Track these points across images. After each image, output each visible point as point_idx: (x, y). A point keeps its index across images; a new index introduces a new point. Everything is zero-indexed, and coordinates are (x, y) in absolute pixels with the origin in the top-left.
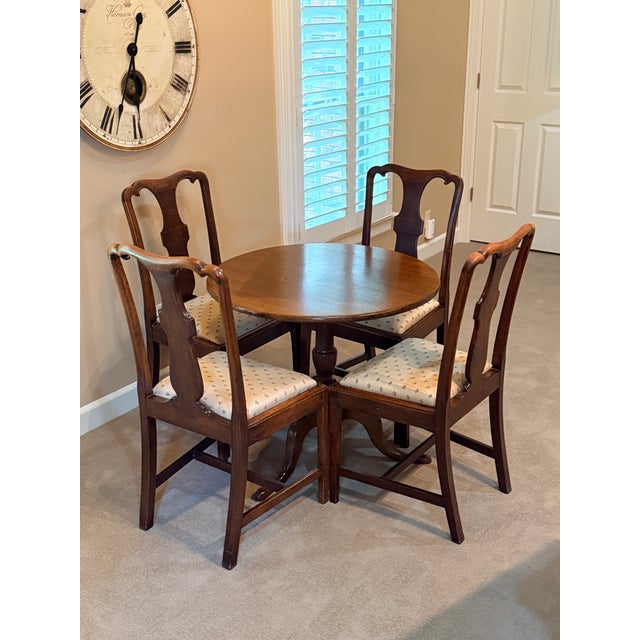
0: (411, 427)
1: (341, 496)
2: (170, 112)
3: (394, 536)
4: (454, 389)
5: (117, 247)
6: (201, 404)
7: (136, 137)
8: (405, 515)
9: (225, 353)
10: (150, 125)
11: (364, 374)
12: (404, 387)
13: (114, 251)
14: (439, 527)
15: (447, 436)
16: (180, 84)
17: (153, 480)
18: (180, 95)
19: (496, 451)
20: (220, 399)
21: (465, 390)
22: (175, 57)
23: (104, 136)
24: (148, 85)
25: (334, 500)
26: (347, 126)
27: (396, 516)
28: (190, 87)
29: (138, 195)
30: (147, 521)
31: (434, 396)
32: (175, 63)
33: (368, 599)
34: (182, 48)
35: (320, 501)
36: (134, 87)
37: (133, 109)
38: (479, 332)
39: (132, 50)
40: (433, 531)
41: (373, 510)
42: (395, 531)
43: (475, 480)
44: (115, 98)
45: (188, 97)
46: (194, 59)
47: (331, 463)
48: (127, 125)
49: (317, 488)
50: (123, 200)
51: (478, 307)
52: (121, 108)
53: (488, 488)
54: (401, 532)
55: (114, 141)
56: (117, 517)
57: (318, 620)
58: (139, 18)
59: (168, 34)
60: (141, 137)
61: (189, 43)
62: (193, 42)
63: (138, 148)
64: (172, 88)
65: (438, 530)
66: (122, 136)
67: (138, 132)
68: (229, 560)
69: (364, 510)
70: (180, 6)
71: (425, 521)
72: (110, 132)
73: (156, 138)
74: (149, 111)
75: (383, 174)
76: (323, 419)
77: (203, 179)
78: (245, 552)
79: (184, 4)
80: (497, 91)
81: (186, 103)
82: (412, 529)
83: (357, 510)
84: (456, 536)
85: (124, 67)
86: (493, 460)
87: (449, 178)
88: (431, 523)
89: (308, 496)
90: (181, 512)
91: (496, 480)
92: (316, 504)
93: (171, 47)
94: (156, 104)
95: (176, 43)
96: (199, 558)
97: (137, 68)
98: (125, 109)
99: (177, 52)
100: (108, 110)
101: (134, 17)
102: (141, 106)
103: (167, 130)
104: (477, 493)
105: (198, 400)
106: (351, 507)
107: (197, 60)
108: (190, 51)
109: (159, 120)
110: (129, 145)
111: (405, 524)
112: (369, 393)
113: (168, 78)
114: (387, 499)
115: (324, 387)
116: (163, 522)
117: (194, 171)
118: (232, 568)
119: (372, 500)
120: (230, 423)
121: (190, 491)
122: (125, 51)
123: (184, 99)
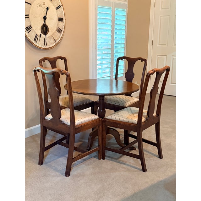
0: (130, 137)
1: (106, 158)
2: (56, 39)
3: (123, 169)
4: (143, 119)
5: (36, 68)
6: (60, 120)
7: (45, 45)
8: (127, 164)
9: (69, 109)
10: (49, 42)
12: (127, 118)
13: (35, 69)
14: (138, 167)
15: (141, 140)
16: (59, 30)
17: (44, 149)
18: (59, 34)
19: (158, 144)
20: (67, 119)
21: (147, 120)
22: (58, 22)
23: (35, 43)
24: (49, 29)
25: (103, 158)
26: (111, 51)
27: (124, 164)
28: (62, 32)
29: (44, 61)
30: (41, 163)
31: (137, 120)
32: (58, 24)
33: (114, 187)
34: (60, 20)
35: (99, 159)
36: (45, 29)
37: (44, 36)
38: (152, 100)
39: (45, 18)
40: (136, 168)
41: (116, 162)
42: (123, 168)
43: (151, 155)
44: (39, 32)
45: (62, 35)
46: (64, 24)
47: (103, 145)
48: (42, 41)
49: (98, 155)
50: (40, 63)
51: (152, 91)
52: (41, 35)
53: (155, 157)
54: (125, 168)
55: (38, 45)
56: (31, 161)
57: (97, 192)
58: (48, 9)
59: (56, 15)
60: (46, 45)
61: (63, 18)
62: (64, 18)
63: (45, 48)
64: (57, 31)
65: (138, 168)
66: (40, 44)
67: (45, 43)
68: (68, 174)
69: (113, 162)
70: (60, 7)
71: (134, 166)
72: (37, 42)
73: (51, 46)
74: (49, 37)
75: (122, 60)
76: (100, 130)
77: (65, 59)
78: (73, 172)
79: (62, 7)
80: (158, 46)
81: (61, 36)
82: (129, 168)
83: (111, 162)
84: (144, 170)
85: (42, 23)
86: (157, 147)
88: (136, 166)
89: (95, 158)
90: (52, 161)
91: (158, 155)
92: (97, 160)
93: (57, 19)
94: (52, 35)
95: (59, 18)
96: (57, 173)
97: (46, 24)
98: (42, 36)
99: (59, 21)
100: (36, 35)
101: (46, 8)
102: (47, 35)
103: (55, 44)
104: (152, 158)
106: (109, 161)
107: (65, 24)
108: (63, 21)
109: (52, 41)
110: (42, 47)
111: (127, 166)
112: (116, 121)
113: (55, 28)
114: (121, 159)
115: (101, 119)
116: (46, 163)
117: (63, 57)
118: (68, 176)
119: (116, 159)
120: (69, 126)
121: (56, 155)
122: (43, 18)
123: (60, 35)
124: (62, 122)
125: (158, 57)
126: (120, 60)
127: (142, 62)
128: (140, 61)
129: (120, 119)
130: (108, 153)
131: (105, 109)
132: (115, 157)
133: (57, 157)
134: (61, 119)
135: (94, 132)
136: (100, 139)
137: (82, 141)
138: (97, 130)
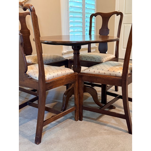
1: (83, 119)
3: (105, 131)
8: (109, 125)
14: (122, 128)
25: (81, 119)
26: (83, 15)
27: (105, 125)
35: (76, 120)
40: (121, 130)
41: (96, 123)
42: (105, 130)
54: (108, 130)
65: (123, 130)
68: (38, 140)
69: (92, 123)
71: (117, 126)
78: (45, 138)
80: (124, 15)
82: (112, 129)
83: (90, 123)
84: (131, 131)
88: (119, 127)
89: (71, 119)
92: (74, 121)
106: (87, 122)
111: (109, 128)
112: (94, 75)
114: (101, 119)
115: (77, 73)
118: (39, 144)
119: (96, 120)
120: (38, 81)
121: (26, 118)
124: (28, 76)
125: (124, 26)
129: (99, 72)
130: (86, 113)
132: (94, 118)
133: (27, 120)
134: (27, 73)
135: (70, 90)
136: (76, 97)
137: (56, 102)
138: (73, 88)
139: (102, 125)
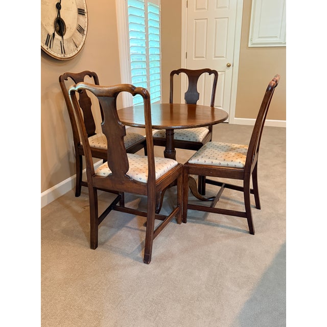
1: (188, 220)
2: (77, 43)
5: (75, 86)
6: (127, 175)
7: (62, 53)
8: (221, 225)
10: (68, 48)
11: (200, 156)
12: (225, 160)
13: (74, 88)
14: (239, 228)
16: (81, 30)
18: (81, 35)
22: (78, 16)
23: (47, 49)
24: (67, 27)
25: (185, 222)
26: (146, 64)
27: (218, 226)
28: (85, 33)
29: (67, 80)
30: (94, 245)
31: (242, 162)
32: (78, 19)
34: (81, 12)
36: (60, 26)
37: (60, 38)
39: (58, 6)
40: (238, 230)
41: (203, 224)
42: (221, 232)
44: (51, 30)
46: (87, 19)
48: (58, 46)
50: (60, 81)
52: (54, 34)
54: (224, 233)
55: (52, 53)
56: (76, 245)
59: (74, 2)
60: (65, 53)
61: (84, 10)
62: (86, 11)
63: (64, 59)
64: (77, 31)
66: (55, 52)
67: (63, 51)
71: (232, 226)
72: (50, 47)
73: (71, 55)
74: (68, 41)
75: (178, 74)
76: (181, 181)
77: (95, 76)
80: (194, 59)
81: (84, 40)
82: (228, 231)
83: (197, 225)
84: (252, 232)
85: (55, 15)
87: (210, 72)
88: (235, 227)
90: (110, 237)
92: (177, 224)
93: (76, 11)
94: (71, 37)
95: (78, 9)
97: (61, 17)
98: (55, 36)
99: (79, 14)
100: (49, 36)
102: (64, 37)
103: (76, 52)
105: (125, 174)
106: (194, 224)
108: (84, 15)
109: (72, 46)
110: (59, 56)
112: (206, 165)
113: (75, 26)
116: (103, 244)
117: (91, 71)
118: (149, 263)
119: (202, 220)
121: (111, 227)
122: (55, 6)
123: (83, 38)
124: (130, 178)
126: (175, 75)
127: (210, 74)
128: (207, 74)
131: (176, 149)
132: (199, 217)
136: (181, 194)
139: (214, 226)
